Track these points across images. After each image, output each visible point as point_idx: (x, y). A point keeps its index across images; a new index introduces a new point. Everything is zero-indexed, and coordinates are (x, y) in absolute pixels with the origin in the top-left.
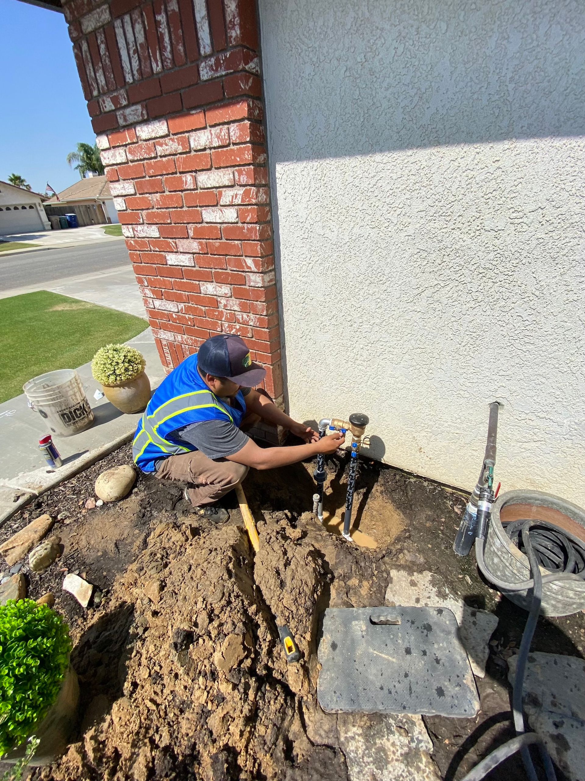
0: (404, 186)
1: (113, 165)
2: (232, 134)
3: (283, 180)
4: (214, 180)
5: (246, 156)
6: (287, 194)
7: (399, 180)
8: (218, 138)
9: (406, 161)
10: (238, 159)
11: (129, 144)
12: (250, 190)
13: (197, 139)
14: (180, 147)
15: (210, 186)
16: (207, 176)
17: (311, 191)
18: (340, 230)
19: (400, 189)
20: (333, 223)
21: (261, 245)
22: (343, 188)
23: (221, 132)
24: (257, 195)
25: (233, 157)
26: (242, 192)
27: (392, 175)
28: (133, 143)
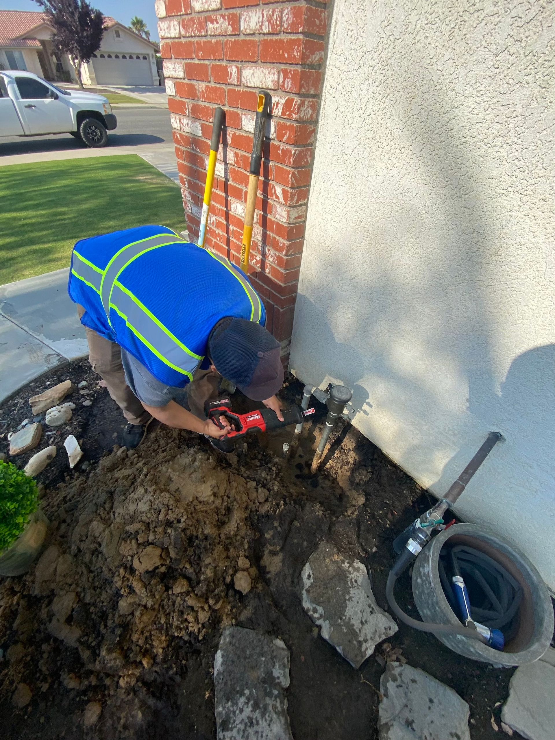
0: (481, 137)
1: (167, 38)
2: (284, 19)
3: (337, 92)
4: (258, 78)
5: (295, 53)
6: (338, 112)
7: (479, 125)
8: (269, 21)
9: (495, 100)
10: (286, 56)
11: (183, 15)
12: (293, 99)
13: (247, 19)
14: (230, 27)
15: (252, 85)
16: (251, 71)
17: (366, 114)
18: (388, 176)
19: (475, 140)
20: (381, 165)
21: (293, 174)
22: (404, 120)
23: (273, 15)
24: (299, 109)
25: (281, 52)
26: (283, 101)
27: (470, 116)
28: (187, 14)
